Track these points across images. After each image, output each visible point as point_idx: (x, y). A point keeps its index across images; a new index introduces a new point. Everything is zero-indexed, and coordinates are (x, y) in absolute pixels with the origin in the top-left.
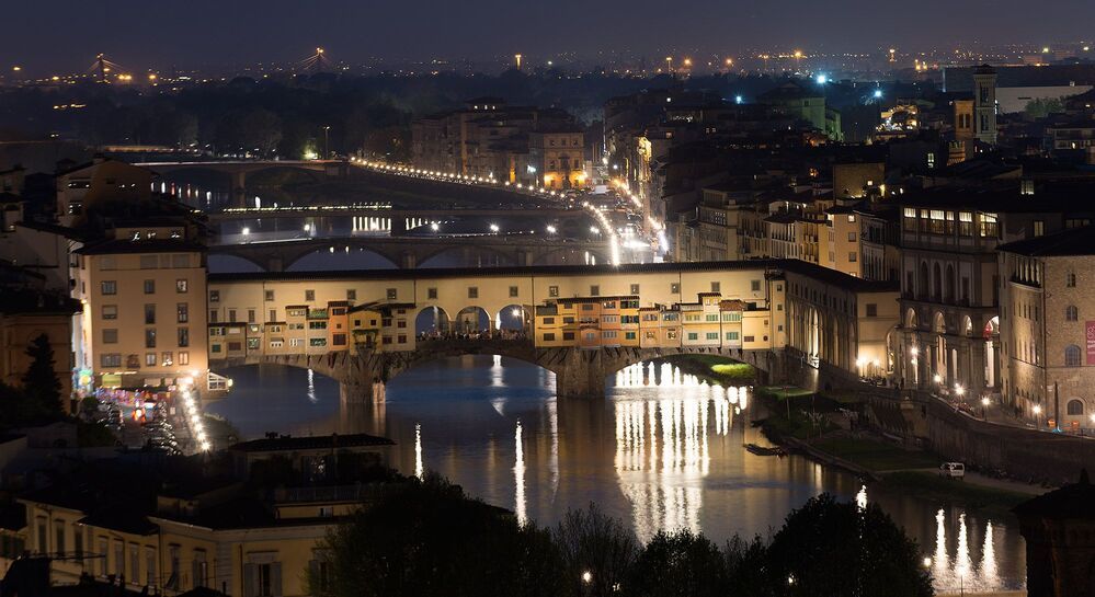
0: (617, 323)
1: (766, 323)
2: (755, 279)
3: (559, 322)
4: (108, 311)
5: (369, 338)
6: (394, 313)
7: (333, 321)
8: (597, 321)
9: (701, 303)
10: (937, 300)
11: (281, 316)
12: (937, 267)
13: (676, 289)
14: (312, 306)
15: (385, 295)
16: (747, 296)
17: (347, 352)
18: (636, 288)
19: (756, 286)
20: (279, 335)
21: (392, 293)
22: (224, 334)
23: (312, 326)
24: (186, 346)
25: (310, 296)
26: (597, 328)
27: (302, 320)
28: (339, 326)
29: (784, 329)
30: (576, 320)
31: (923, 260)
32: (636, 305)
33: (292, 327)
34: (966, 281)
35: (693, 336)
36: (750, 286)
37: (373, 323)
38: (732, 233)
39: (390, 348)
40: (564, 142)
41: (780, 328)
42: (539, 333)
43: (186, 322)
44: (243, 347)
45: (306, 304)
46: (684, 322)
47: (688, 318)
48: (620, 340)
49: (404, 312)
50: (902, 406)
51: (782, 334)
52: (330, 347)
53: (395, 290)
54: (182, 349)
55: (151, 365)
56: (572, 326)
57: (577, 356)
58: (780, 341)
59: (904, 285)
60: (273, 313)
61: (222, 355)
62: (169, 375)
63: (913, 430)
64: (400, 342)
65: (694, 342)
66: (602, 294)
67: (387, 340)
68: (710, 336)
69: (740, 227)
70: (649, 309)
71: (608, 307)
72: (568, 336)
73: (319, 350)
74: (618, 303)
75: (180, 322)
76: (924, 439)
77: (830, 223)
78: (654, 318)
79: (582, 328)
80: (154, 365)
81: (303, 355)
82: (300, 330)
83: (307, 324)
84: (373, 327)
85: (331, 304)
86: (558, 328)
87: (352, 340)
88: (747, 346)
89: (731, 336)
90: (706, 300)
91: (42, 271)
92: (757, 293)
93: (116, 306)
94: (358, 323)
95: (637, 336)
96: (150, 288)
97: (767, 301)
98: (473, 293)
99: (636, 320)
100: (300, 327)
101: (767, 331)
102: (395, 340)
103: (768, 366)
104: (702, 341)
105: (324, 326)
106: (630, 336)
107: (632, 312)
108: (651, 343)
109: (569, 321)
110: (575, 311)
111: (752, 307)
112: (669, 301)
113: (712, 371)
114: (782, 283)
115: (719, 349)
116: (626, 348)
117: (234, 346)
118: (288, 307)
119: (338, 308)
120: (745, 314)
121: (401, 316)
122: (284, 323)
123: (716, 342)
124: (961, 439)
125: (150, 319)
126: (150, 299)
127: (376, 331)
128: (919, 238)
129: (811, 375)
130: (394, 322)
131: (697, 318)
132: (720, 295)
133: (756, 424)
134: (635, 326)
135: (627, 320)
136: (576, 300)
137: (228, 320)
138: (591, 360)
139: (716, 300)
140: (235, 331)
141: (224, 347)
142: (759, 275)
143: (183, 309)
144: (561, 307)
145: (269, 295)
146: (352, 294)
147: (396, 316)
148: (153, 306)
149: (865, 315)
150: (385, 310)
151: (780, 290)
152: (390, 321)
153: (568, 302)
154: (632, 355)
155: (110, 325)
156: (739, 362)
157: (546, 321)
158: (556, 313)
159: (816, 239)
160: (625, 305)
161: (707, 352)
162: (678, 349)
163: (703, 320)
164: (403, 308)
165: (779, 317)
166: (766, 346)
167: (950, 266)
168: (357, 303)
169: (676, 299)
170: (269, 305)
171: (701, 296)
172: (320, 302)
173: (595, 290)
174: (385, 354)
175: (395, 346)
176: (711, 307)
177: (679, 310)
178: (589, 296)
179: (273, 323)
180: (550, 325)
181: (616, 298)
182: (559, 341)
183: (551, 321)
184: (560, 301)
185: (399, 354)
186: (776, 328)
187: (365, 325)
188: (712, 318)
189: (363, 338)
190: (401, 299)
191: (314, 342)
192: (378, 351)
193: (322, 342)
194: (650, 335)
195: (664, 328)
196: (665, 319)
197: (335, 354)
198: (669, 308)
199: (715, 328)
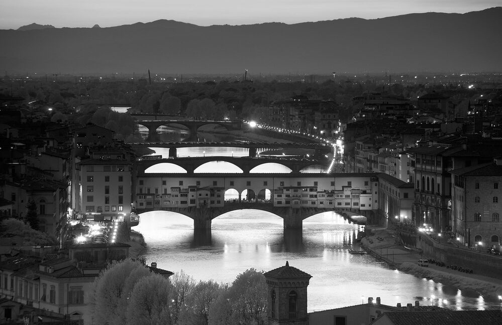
0: (308, 198)
1: (370, 199)
2: (367, 181)
3: (284, 196)
4: (89, 188)
5: (205, 201)
6: (216, 191)
7: (190, 194)
8: (300, 196)
9: (343, 190)
11: (169, 192)
12: (428, 178)
13: (333, 184)
14: (182, 187)
15: (212, 184)
16: (363, 188)
17: (196, 207)
18: (316, 183)
19: (366, 184)
20: (168, 199)
21: (215, 183)
22: (145, 198)
23: (181, 195)
24: (122, 203)
25: (181, 183)
26: (299, 200)
27: (177, 193)
28: (193, 196)
30: (291, 196)
31: (423, 175)
32: (316, 191)
33: (173, 196)
34: (439, 185)
35: (340, 204)
36: (364, 184)
37: (207, 195)
38: (365, 161)
39: (213, 205)
40: (329, 116)
41: (376, 201)
42: (276, 201)
43: (122, 193)
44: (152, 204)
45: (180, 186)
46: (336, 198)
47: (338, 196)
48: (309, 205)
49: (220, 191)
51: (377, 204)
52: (189, 205)
54: (121, 205)
56: (289, 198)
57: (291, 211)
58: (375, 207)
59: (416, 186)
60: (166, 190)
61: (144, 207)
62: (114, 215)
63: (415, 245)
64: (218, 203)
65: (340, 206)
66: (302, 185)
67: (212, 202)
68: (347, 204)
69: (368, 158)
70: (321, 192)
71: (304, 191)
72: (287, 202)
73: (184, 206)
74: (308, 189)
75: (119, 193)
77: (399, 158)
78: (323, 196)
79: (293, 199)
80: (108, 211)
81: (178, 208)
82: (177, 197)
83: (179, 195)
84: (206, 197)
85: (189, 187)
86: (283, 199)
87: (198, 202)
88: (362, 208)
89: (356, 204)
90: (345, 189)
91: (52, 172)
92: (367, 186)
94: (200, 195)
95: (316, 203)
96: (107, 179)
97: (371, 190)
98: (249, 183)
99: (316, 196)
100: (177, 196)
101: (371, 202)
102: (216, 202)
104: (343, 206)
105: (186, 196)
106: (313, 203)
107: (314, 193)
108: (322, 206)
109: (288, 196)
110: (291, 192)
111: (364, 192)
112: (330, 188)
113: (352, 218)
114: (377, 183)
115: (351, 209)
116: (311, 208)
117: (149, 203)
118: (172, 188)
119: (193, 189)
120: (361, 195)
121: (218, 192)
122: (170, 194)
123: (349, 206)
125: (107, 191)
126: (107, 184)
127: (208, 199)
129: (386, 221)
130: (216, 195)
131: (341, 196)
132: (351, 187)
134: (315, 199)
135: (312, 196)
136: (291, 188)
137: (147, 193)
139: (349, 189)
140: (148, 197)
141: (145, 204)
142: (368, 179)
143: (121, 188)
144: (285, 190)
145: (164, 183)
146: (198, 183)
147: (217, 193)
148: (109, 186)
149: (403, 197)
150: (212, 190)
151: (376, 185)
152: (214, 194)
153: (288, 188)
154: (314, 211)
155: (90, 194)
157: (278, 196)
158: (283, 193)
159: (395, 165)
160: (311, 190)
162: (333, 209)
163: (344, 197)
164: (219, 189)
165: (376, 197)
166: (370, 208)
167: (433, 178)
168: (201, 187)
169: (332, 188)
170: (164, 187)
171: (343, 187)
172: (185, 186)
173: (299, 183)
174: (211, 208)
175: (216, 205)
176: (347, 192)
177: (334, 193)
178: (296, 186)
179: (166, 194)
180: (280, 198)
181: (308, 187)
182: (284, 204)
183: (281, 196)
184: (285, 188)
185: (217, 208)
186: (374, 201)
187: (204, 196)
188: (347, 196)
189: (202, 201)
190: (219, 185)
191: (182, 202)
192: (209, 207)
193: (185, 202)
194: (321, 203)
195: (327, 200)
196: (328, 196)
197: (191, 208)
198: (330, 192)
199: (349, 201)
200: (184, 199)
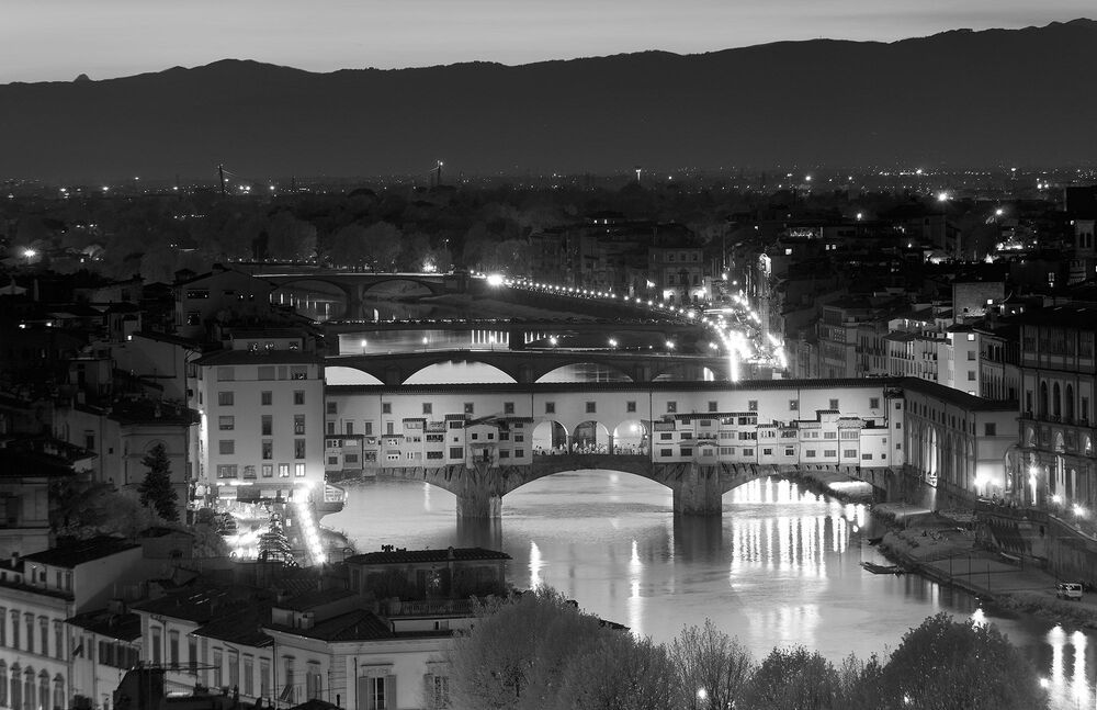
0: (736, 441)
1: (884, 441)
2: (874, 396)
3: (676, 437)
4: (225, 422)
5: (486, 452)
6: (512, 426)
7: (450, 434)
8: (715, 437)
9: (819, 420)
10: (1056, 420)
11: (399, 429)
12: (1057, 387)
13: (795, 406)
14: (429, 418)
15: (502, 409)
16: (867, 414)
17: (464, 465)
18: (754, 405)
19: (874, 404)
20: (397, 448)
21: (509, 407)
22: (340, 446)
23: (429, 438)
24: (303, 457)
25: (427, 408)
26: (714, 445)
27: (419, 433)
28: (456, 440)
29: (902, 446)
30: (693, 436)
31: (1042, 379)
32: (755, 423)
33: (408, 440)
34: (1085, 402)
35: (811, 454)
36: (868, 403)
37: (491, 436)
38: (851, 350)
39: (506, 462)
40: (683, 257)
41: (898, 446)
42: (656, 449)
43: (303, 433)
44: (359, 459)
45: (423, 417)
46: (803, 439)
47: (807, 435)
48: (738, 457)
49: (521, 426)
50: (1020, 526)
51: (900, 453)
52: (448, 460)
53: (512, 404)
54: (300, 461)
55: (267, 476)
56: (690, 442)
57: (694, 472)
58: (898, 459)
59: (1023, 405)
60: (390, 426)
61: (339, 467)
62: (285, 486)
63: (1030, 549)
64: (517, 456)
65: (812, 460)
66: (720, 410)
67: (504, 454)
68: (829, 453)
69: (859, 345)
70: (767, 426)
71: (726, 423)
72: (686, 452)
73: (435, 463)
74: (736, 419)
75: (297, 433)
76: (1042, 559)
77: (949, 342)
78: (771, 435)
79: (700, 444)
80: (271, 476)
81: (420, 468)
82: (417, 443)
83: (424, 437)
84: (489, 441)
85: (448, 417)
86: (675, 445)
87: (470, 454)
88: (865, 464)
89: (851, 453)
90: (824, 417)
91: (159, 381)
92: (875, 410)
93: (233, 417)
94: (475, 436)
95: (755, 452)
96: (267, 399)
97: (886, 419)
98: (591, 407)
99: (754, 436)
100: (417, 440)
101: (885, 449)
102: (512, 454)
103: (886, 482)
104: (820, 458)
105: (441, 438)
106: (748, 452)
107: (750, 429)
108: (768, 460)
109: (687, 436)
110: (694, 427)
111: (870, 425)
112: (787, 417)
113: (829, 488)
114: (901, 401)
115: (837, 466)
116: (744, 465)
117: (350, 458)
118: (405, 420)
119: (456, 421)
120: (863, 432)
121: (518, 430)
122: (401, 436)
123: (834, 460)
124: (1079, 561)
125: (267, 430)
126: (267, 410)
127: (493, 446)
128: (1039, 357)
129: (929, 494)
130: (512, 436)
131: (815, 435)
132: (838, 412)
133: (873, 542)
134: (753, 442)
135: (744, 436)
136: (695, 416)
137: (345, 433)
138: (708, 477)
139: (834, 417)
140: (350, 443)
141: (341, 459)
142: (877, 393)
143: (300, 421)
144: (679, 423)
145: (387, 408)
146: (469, 407)
147: (514, 430)
148: (270, 417)
149: (983, 435)
150: (502, 424)
151: (898, 407)
152: (507, 435)
153: (686, 418)
154: (749, 471)
155: (227, 435)
156: (856, 480)
157: (665, 437)
158: (674, 429)
159: (935, 358)
160: (743, 421)
161: (824, 469)
162: (796, 466)
163: (821, 437)
164: (520, 422)
165: (898, 436)
166: (884, 464)
167: (1069, 385)
168: (475, 417)
169: (794, 416)
170: (387, 417)
171: (819, 413)
172: (438, 415)
173: (713, 406)
174: (501, 467)
175: (512, 460)
176: (829, 424)
177: (797, 427)
178: (707, 412)
179: (390, 435)
180: (668, 441)
181: (734, 414)
182: (676, 457)
183: (668, 437)
184: (678, 417)
185: (516, 469)
186: (894, 446)
187: (483, 439)
188: (830, 435)
189: (480, 452)
190: (519, 413)
191: (431, 455)
192: (495, 465)
193: (439, 455)
194: (768, 452)
195: (782, 444)
196: (783, 436)
197: (452, 468)
198: (787, 425)
199: (833, 446)
200: (435, 447)
